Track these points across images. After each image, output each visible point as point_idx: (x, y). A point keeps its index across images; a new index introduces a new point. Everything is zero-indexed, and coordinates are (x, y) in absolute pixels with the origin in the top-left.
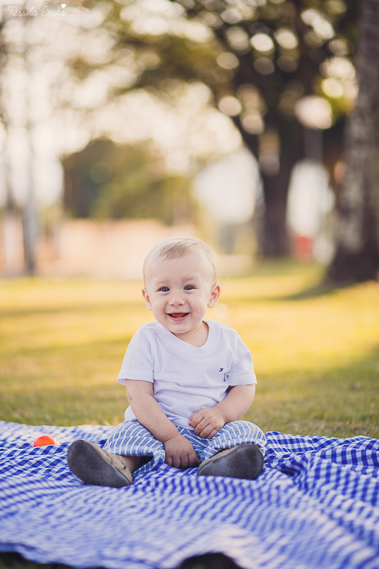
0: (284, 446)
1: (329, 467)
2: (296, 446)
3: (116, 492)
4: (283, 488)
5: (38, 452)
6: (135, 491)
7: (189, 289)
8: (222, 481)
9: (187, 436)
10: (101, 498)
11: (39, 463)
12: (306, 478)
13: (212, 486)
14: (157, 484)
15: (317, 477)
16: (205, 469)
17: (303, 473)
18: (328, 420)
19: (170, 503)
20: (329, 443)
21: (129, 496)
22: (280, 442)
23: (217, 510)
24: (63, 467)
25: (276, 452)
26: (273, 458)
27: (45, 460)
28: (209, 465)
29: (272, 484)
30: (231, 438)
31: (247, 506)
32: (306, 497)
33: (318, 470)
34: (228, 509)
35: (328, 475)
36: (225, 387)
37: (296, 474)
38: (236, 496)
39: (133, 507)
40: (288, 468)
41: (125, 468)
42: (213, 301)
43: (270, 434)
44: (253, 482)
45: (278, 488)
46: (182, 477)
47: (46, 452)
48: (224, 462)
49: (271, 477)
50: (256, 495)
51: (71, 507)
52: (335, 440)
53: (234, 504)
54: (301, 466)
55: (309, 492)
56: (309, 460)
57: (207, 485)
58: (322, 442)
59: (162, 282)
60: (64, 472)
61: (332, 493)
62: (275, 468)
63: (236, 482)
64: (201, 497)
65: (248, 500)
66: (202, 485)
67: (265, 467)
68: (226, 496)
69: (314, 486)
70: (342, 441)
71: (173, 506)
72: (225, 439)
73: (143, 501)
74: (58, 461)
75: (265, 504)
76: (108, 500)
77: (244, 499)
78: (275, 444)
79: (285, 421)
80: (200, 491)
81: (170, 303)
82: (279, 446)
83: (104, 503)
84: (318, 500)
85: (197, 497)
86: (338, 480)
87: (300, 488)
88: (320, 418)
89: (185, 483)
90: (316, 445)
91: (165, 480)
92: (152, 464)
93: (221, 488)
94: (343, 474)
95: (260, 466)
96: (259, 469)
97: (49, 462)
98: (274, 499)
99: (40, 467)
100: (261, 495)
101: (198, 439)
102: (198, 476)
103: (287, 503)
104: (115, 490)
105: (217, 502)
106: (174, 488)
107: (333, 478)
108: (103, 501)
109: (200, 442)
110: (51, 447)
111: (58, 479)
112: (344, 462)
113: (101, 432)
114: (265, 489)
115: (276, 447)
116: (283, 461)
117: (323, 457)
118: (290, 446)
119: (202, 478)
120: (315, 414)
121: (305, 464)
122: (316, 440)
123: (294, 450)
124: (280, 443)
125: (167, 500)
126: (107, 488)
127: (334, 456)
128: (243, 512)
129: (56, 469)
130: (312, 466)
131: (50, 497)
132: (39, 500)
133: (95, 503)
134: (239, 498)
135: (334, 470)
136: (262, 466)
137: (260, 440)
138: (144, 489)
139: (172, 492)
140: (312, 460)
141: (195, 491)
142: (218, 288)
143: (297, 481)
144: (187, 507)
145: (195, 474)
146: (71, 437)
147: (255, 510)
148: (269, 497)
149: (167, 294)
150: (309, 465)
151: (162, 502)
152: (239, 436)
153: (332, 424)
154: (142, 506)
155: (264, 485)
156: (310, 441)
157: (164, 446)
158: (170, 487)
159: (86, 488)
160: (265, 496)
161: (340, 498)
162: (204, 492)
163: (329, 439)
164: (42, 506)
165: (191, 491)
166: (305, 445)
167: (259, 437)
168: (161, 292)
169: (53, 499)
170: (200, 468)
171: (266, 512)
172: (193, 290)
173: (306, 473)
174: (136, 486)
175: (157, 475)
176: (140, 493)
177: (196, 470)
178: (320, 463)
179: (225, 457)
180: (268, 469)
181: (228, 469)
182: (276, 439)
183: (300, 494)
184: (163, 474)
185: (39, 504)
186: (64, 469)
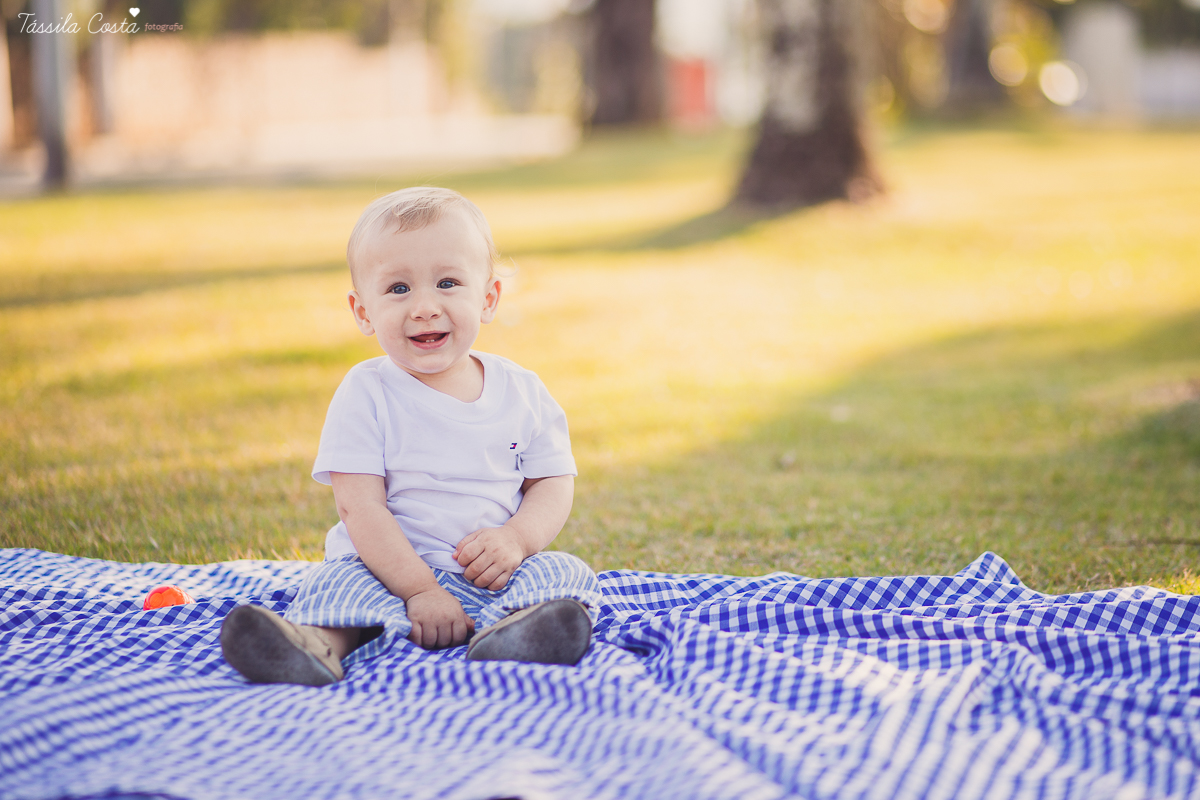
0: (631, 599)
1: (712, 640)
2: (654, 597)
3: (316, 696)
4: (625, 681)
5: (155, 620)
6: (351, 693)
7: (447, 286)
8: (514, 671)
9: (451, 587)
10: (291, 707)
11: (160, 642)
12: (670, 661)
13: (495, 681)
14: (390, 678)
15: (691, 658)
16: (481, 646)
17: (665, 650)
18: (724, 537)
19: (420, 712)
20: (718, 588)
21: (342, 703)
22: (623, 590)
23: (505, 723)
24: (207, 647)
25: (616, 612)
26: (609, 622)
27: (170, 637)
28: (488, 638)
29: (605, 673)
30: (535, 587)
31: (560, 716)
32: (668, 697)
33: (692, 645)
34: (526, 723)
35: (710, 655)
36: (517, 481)
37: (653, 653)
38: (539, 700)
39: (351, 722)
40: (637, 642)
41: (329, 653)
42: (489, 309)
43: (603, 577)
44: (571, 670)
45: (616, 681)
46: (437, 663)
47: (168, 619)
48: (516, 633)
49: (605, 660)
50: (577, 695)
51: (238, 725)
52: (730, 583)
53: (536, 712)
54: (661, 637)
55: (674, 688)
56: (677, 627)
57: (486, 679)
58: (705, 586)
59: (394, 274)
60: (211, 658)
61: (717, 687)
62: (613, 642)
63: (540, 670)
64: (476, 701)
65: (563, 705)
66: (477, 679)
67: (593, 641)
68: (522, 697)
69: (685, 675)
70: (743, 583)
71: (424, 719)
72: (525, 590)
73: (369, 711)
74: (197, 638)
75: (593, 712)
76: (304, 710)
77: (555, 703)
78: (613, 596)
79: (636, 541)
80: (473, 691)
81: (414, 315)
82: (622, 599)
83: (298, 717)
84: (690, 702)
85: (468, 701)
86: (729, 663)
87: (658, 680)
88: (708, 533)
89: (444, 675)
90: (694, 593)
91: (406, 670)
92: (381, 643)
93: (512, 683)
94: (738, 652)
95: (585, 639)
96: (582, 645)
97: (178, 641)
98: (608, 702)
99: (163, 648)
100: (585, 695)
101: (473, 593)
102: (468, 661)
103: (633, 708)
104: (313, 691)
105: (506, 709)
106: (424, 684)
107: (720, 659)
108: (294, 712)
109: (476, 600)
110: (179, 609)
111: (202, 673)
112: (744, 627)
113: (268, 573)
114: (591, 684)
115: (616, 601)
116: (628, 627)
117: (704, 619)
118: (642, 598)
119: (475, 665)
120: (697, 525)
121: (668, 634)
122: (693, 584)
123: (651, 606)
124: (624, 594)
125: (414, 708)
126: (298, 689)
127: (724, 616)
128: (553, 726)
129: (195, 652)
130: (681, 637)
131: (194, 708)
132: (174, 714)
133: (281, 716)
134: (546, 702)
135: (721, 645)
136: (589, 641)
137: (590, 593)
138: (365, 687)
139: (420, 694)
140: (682, 626)
141: (464, 690)
142: (497, 285)
143: (653, 666)
144: (450, 720)
145: (463, 657)
146: (209, 584)
147: (575, 722)
148: (600, 699)
149: (405, 298)
150: (676, 635)
151: (404, 711)
152: (552, 585)
153: (729, 546)
154: (369, 720)
155: (591, 676)
156: (682, 587)
157: (405, 605)
158: (415, 683)
159: (259, 689)
160: (592, 698)
161: (732, 696)
162: (481, 692)
163: (718, 581)
164: (181, 726)
165: (456, 689)
166: (671, 595)
167: (588, 587)
168: (392, 295)
169: (199, 711)
170: (471, 644)
171: (593, 728)
172: (455, 289)
173: (671, 651)
174: (350, 684)
175: (390, 662)
176: (360, 696)
177: (464, 650)
178: (695, 633)
179: (518, 622)
180: (600, 644)
181: (525, 646)
182: (616, 585)
183: (656, 691)
184: (401, 659)
185: (176, 721)
186: (208, 652)
